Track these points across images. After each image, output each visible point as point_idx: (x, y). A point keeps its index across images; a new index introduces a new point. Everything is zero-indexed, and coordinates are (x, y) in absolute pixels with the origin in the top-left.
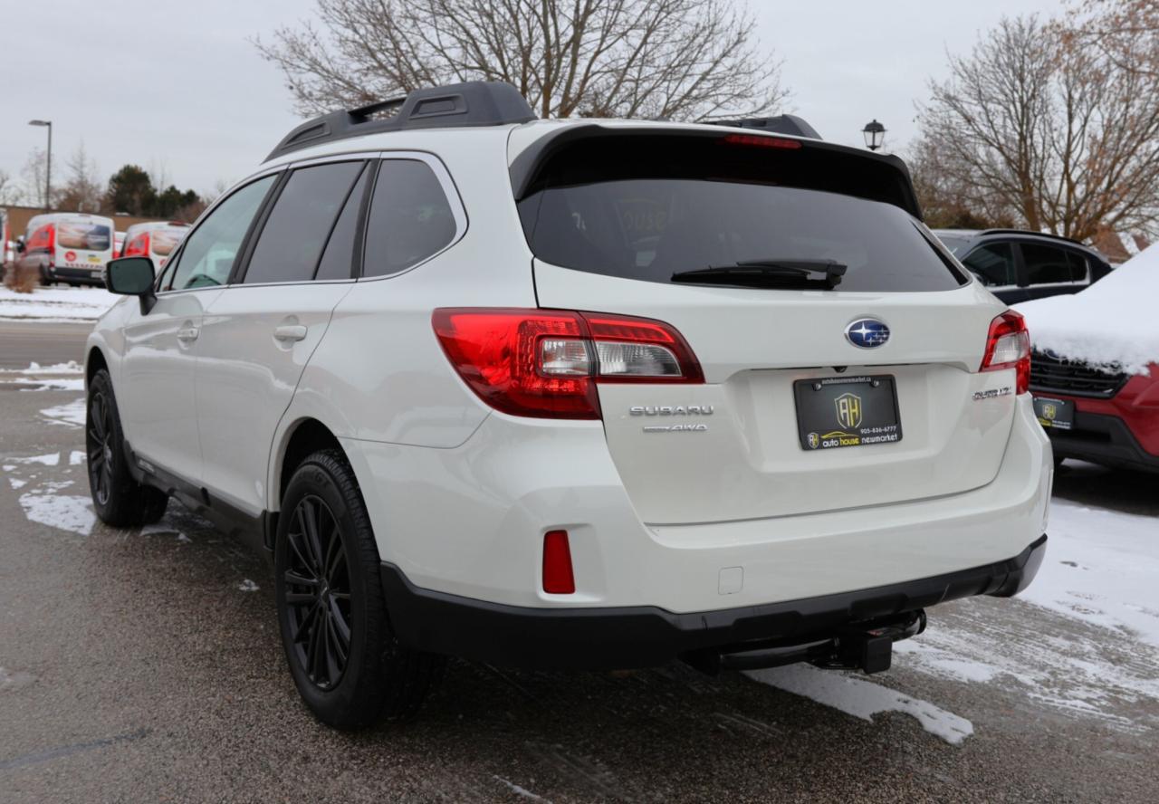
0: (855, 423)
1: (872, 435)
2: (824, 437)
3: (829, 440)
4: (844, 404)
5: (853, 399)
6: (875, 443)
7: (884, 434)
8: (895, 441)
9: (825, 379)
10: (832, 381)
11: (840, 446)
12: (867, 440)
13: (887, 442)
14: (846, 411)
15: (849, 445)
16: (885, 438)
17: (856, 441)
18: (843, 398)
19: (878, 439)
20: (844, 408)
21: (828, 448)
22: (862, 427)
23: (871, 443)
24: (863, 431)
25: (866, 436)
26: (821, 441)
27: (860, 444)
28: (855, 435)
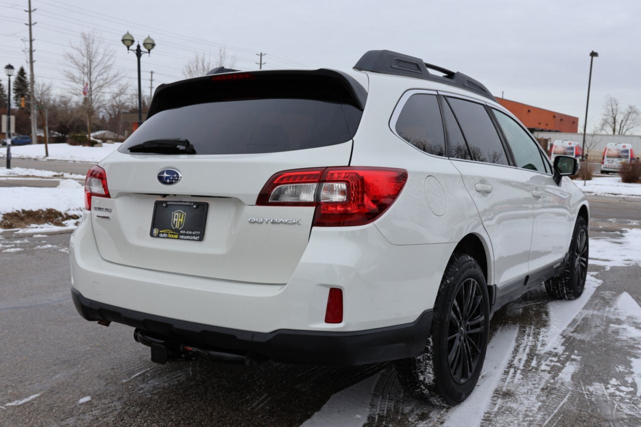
0: (180, 227)
1: (186, 235)
2: (161, 231)
3: (163, 233)
4: (176, 216)
5: (182, 213)
6: (186, 239)
7: (192, 235)
8: (197, 240)
9: (169, 201)
10: (172, 203)
11: (167, 238)
12: (182, 237)
13: (193, 240)
14: (177, 220)
15: (172, 238)
16: (192, 238)
17: (176, 236)
18: (178, 212)
19: (188, 237)
20: (176, 218)
21: (162, 237)
22: (182, 230)
23: (184, 239)
24: (181, 232)
25: (182, 234)
26: (159, 233)
27: (178, 238)
28: (177, 233)
